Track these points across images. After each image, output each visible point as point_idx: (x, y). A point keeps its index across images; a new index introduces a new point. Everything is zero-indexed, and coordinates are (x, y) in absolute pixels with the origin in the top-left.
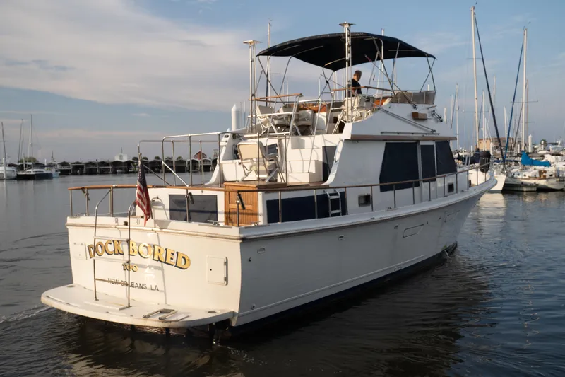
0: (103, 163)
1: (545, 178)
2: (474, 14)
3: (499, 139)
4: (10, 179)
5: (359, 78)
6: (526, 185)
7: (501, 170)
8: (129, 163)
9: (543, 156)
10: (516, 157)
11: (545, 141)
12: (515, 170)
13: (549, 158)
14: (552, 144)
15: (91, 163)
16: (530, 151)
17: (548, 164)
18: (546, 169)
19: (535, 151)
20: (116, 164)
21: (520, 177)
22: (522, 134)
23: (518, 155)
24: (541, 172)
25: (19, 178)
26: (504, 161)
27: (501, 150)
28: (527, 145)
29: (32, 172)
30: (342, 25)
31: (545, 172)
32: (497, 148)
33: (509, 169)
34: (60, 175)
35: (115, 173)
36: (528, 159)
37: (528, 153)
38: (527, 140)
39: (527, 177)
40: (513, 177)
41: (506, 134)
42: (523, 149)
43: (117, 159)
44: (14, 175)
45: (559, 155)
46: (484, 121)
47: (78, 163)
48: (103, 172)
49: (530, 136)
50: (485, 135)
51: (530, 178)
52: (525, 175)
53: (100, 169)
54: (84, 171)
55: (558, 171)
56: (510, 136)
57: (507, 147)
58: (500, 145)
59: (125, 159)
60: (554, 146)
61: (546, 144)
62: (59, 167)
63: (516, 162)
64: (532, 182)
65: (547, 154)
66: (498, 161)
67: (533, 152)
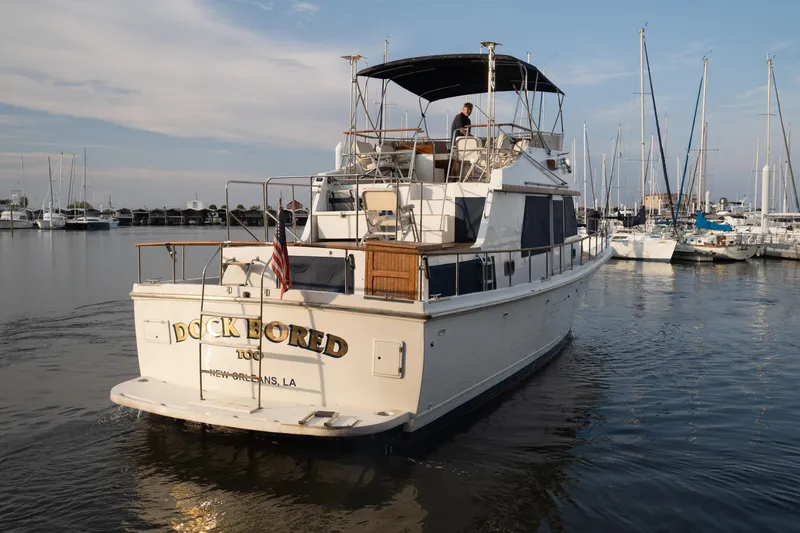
0: (172, 212)
1: (724, 245)
2: (644, 37)
3: (669, 195)
4: (57, 228)
5: (469, 113)
6: (700, 254)
7: (671, 233)
8: (204, 213)
9: (722, 218)
10: (689, 218)
11: (725, 200)
12: (688, 235)
13: (730, 221)
14: (734, 203)
15: (157, 211)
16: (707, 211)
17: (728, 228)
18: (726, 234)
19: (713, 211)
20: (189, 213)
21: (694, 243)
22: (698, 190)
23: (692, 216)
24: (719, 238)
25: (69, 227)
26: (675, 221)
27: (672, 209)
28: (703, 203)
29: (84, 220)
30: (485, 44)
31: (725, 238)
32: (666, 206)
33: (680, 232)
34: (119, 225)
35: (187, 224)
36: (704, 222)
37: (705, 214)
38: (704, 197)
39: (702, 244)
40: (685, 242)
41: (679, 189)
42: (698, 209)
43: (190, 206)
44: (62, 223)
45: (742, 217)
46: (652, 171)
47: (141, 210)
48: (171, 223)
49: (707, 193)
50: (653, 189)
51: (706, 244)
52: (700, 241)
53: (168, 219)
54: (149, 221)
55: (740, 237)
56: (684, 192)
57: (679, 205)
58: (671, 203)
59: (200, 207)
60: (737, 206)
61: (726, 203)
62: (117, 215)
63: (690, 224)
64: (708, 249)
65: (727, 215)
66: (667, 223)
67: (711, 213)
